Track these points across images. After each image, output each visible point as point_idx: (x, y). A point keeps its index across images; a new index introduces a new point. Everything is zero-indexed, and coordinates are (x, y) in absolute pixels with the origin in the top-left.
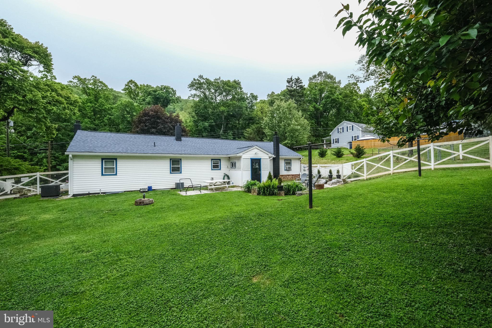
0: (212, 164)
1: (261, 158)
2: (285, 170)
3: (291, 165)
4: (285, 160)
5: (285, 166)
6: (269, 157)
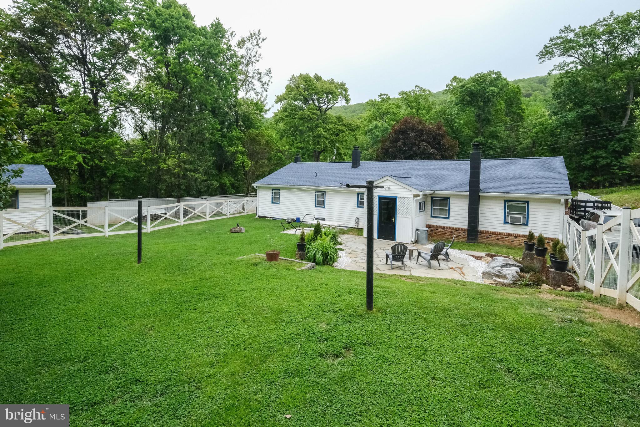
0: (359, 200)
1: (397, 197)
2: (505, 222)
3: (526, 213)
4: (506, 201)
5: (506, 215)
6: (414, 194)
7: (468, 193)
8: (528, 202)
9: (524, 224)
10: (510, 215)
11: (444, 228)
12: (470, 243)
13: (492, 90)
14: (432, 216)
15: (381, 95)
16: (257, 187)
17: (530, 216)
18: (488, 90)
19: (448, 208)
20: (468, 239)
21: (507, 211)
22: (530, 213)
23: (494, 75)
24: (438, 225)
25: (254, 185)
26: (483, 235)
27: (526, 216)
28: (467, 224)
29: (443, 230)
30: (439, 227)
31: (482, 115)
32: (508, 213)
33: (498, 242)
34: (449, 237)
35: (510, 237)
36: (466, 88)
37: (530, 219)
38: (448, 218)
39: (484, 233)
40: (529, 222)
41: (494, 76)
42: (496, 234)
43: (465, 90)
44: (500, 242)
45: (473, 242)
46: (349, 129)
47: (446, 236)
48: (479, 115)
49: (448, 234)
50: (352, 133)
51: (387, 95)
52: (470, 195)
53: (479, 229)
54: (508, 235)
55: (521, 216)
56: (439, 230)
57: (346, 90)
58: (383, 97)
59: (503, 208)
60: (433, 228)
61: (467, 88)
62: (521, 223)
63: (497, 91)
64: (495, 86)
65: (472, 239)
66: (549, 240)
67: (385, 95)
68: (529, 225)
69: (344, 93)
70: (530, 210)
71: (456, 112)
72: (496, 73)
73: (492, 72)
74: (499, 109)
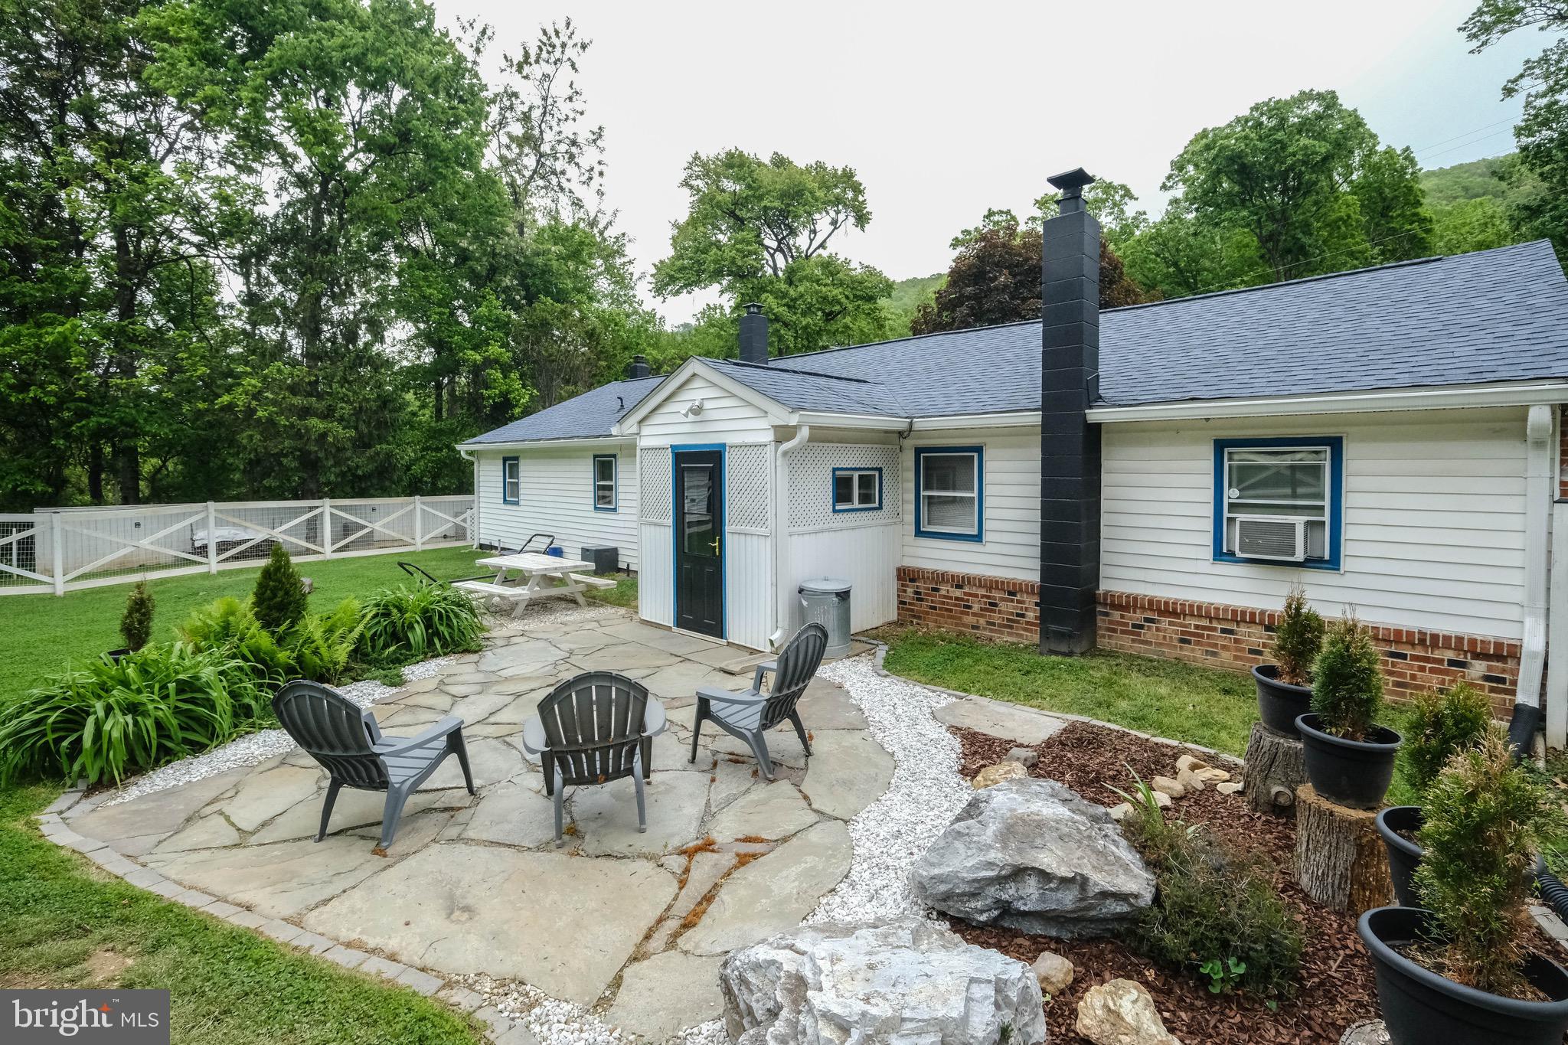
1: (724, 445)
2: (1221, 554)
3: (1327, 503)
4: (1220, 446)
5: (1226, 514)
6: (776, 427)
7: (1035, 418)
8: (1335, 444)
9: (1313, 562)
10: (1242, 517)
11: (960, 582)
12: (1052, 652)
13: (1306, 147)
14: (919, 533)
15: (991, 213)
16: (471, 453)
17: (1347, 516)
18: (1291, 150)
19: (975, 494)
20: (1045, 635)
21: (1231, 494)
22: (1347, 500)
23: (1316, 104)
24: (941, 567)
25: (463, 448)
26: (1116, 615)
27: (1327, 518)
28: (1037, 564)
29: (958, 593)
30: (941, 578)
31: (1280, 234)
32: (1231, 505)
33: (1187, 652)
34: (982, 621)
35: (1243, 629)
36: (1220, 150)
37: (1348, 533)
38: (978, 538)
39: (1120, 607)
40: (1346, 549)
41: (1314, 107)
42: (1174, 614)
43: (1217, 156)
44: (1194, 654)
45: (1064, 648)
46: (855, 296)
47: (969, 619)
48: (1271, 237)
49: (976, 608)
50: (867, 307)
51: (1008, 212)
52: (1046, 425)
53: (1104, 586)
54: (1234, 620)
55: (1299, 521)
56: (944, 589)
57: (857, 189)
58: (996, 218)
59: (1210, 480)
60: (921, 584)
61: (1223, 148)
62: (1300, 556)
63: (1323, 150)
64: (1320, 136)
65: (1061, 636)
66: (1459, 648)
67: (1001, 212)
68: (1346, 564)
69: (850, 194)
70: (1348, 483)
71: (1192, 230)
72: (1320, 97)
73: (1306, 97)
74: (1341, 219)
